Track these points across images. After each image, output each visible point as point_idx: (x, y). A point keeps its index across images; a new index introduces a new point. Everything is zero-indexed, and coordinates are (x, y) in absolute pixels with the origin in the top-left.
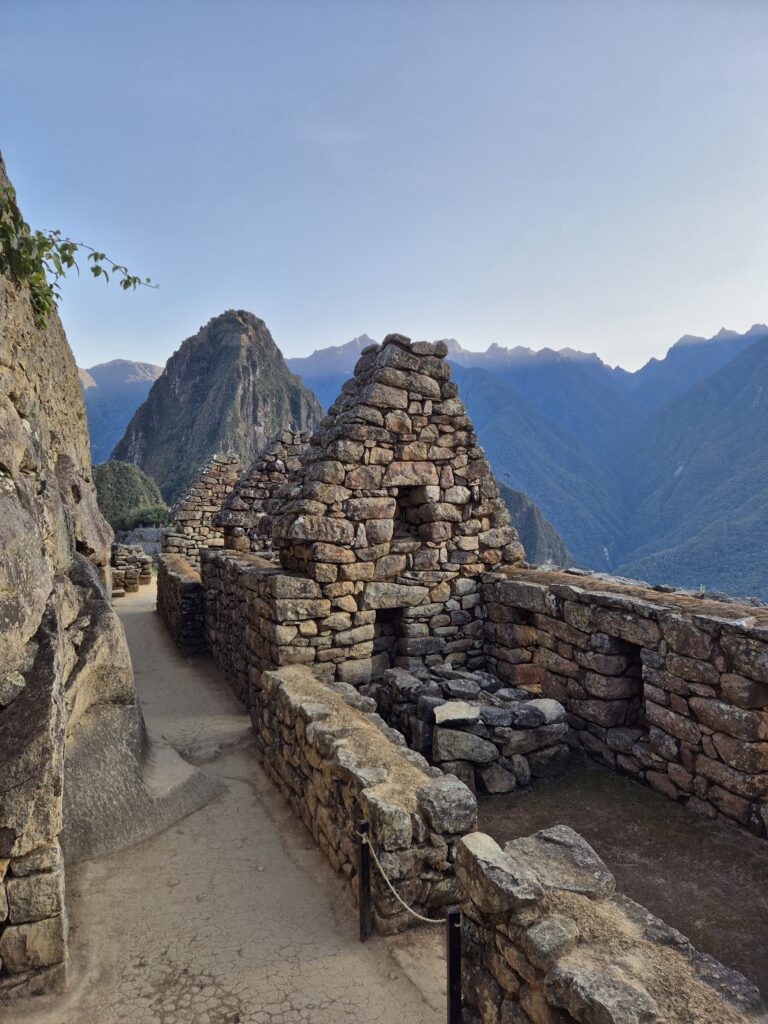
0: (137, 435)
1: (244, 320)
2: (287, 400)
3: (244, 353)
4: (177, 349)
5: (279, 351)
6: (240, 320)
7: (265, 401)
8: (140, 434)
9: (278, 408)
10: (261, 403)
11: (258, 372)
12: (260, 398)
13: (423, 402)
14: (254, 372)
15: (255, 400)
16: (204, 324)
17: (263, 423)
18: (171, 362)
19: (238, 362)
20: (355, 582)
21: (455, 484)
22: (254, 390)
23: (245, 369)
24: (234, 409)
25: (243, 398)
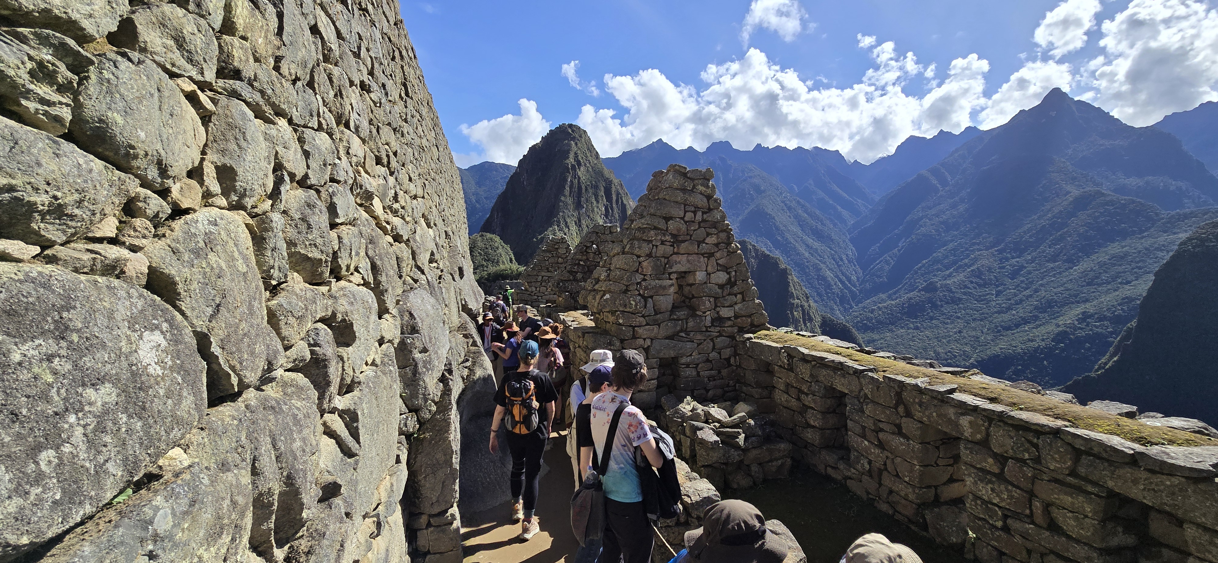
0: (497, 215)
1: (573, 131)
2: (602, 189)
3: (572, 155)
4: (526, 153)
5: (597, 153)
6: (570, 131)
7: (586, 190)
8: (500, 214)
9: (596, 195)
10: (583, 191)
11: (582, 168)
12: (583, 187)
13: (695, 213)
14: (579, 168)
15: (580, 188)
16: (545, 134)
17: (585, 206)
19: (567, 161)
20: (644, 339)
21: (718, 270)
22: (579, 182)
23: (573, 166)
24: (565, 196)
25: (571, 187)
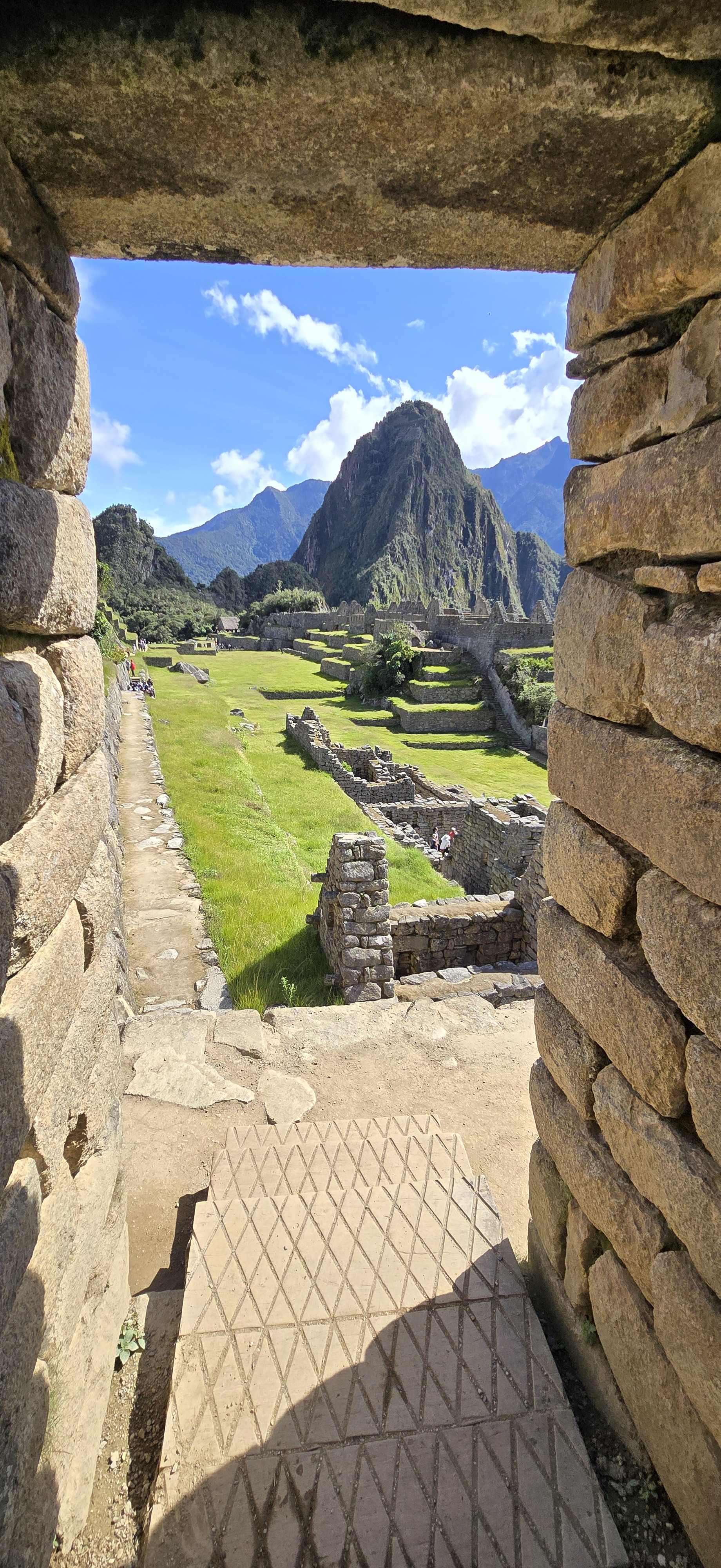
0: (312, 542)
1: (421, 411)
2: (461, 501)
3: (417, 448)
4: (351, 449)
5: (456, 446)
6: (417, 411)
7: (436, 502)
8: (315, 541)
9: (451, 511)
10: (432, 503)
11: (432, 469)
12: (432, 498)
14: (428, 469)
15: (427, 499)
16: (380, 419)
17: (433, 526)
18: (345, 463)
19: (410, 457)
22: (426, 490)
23: (418, 465)
24: (404, 511)
25: (414, 498)
